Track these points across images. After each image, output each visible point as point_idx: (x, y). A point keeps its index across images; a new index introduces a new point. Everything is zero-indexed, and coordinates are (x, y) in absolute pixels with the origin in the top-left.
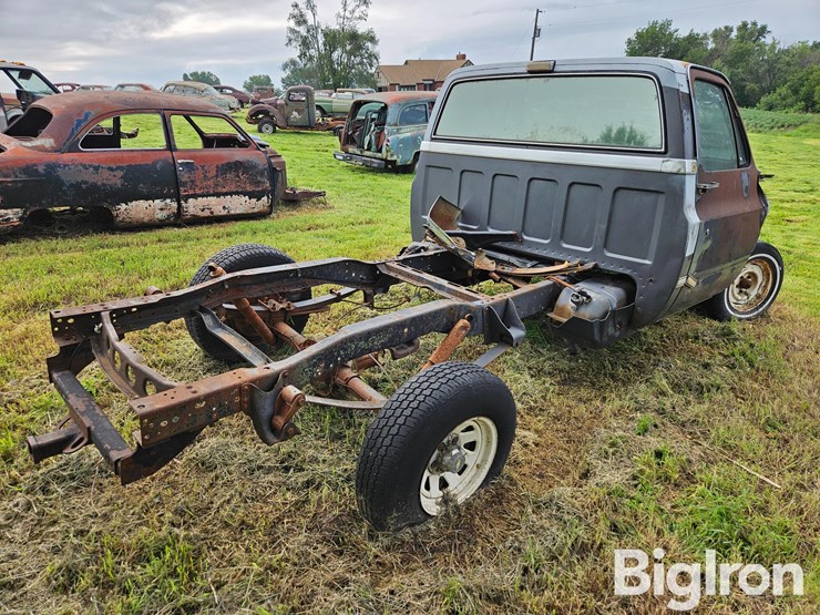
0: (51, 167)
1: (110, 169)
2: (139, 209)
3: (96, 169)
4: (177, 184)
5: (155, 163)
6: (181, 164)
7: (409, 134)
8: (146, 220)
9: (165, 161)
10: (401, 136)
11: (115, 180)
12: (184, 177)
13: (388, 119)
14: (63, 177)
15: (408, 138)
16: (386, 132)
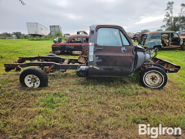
0: (65, 45)
1: (72, 46)
2: (76, 52)
3: (71, 46)
4: (82, 49)
5: (79, 45)
6: (83, 46)
7: (153, 41)
8: (77, 54)
9: (81, 45)
10: (150, 42)
11: (73, 48)
12: (83, 48)
13: (147, 38)
14: (66, 47)
15: (152, 42)
16: (146, 41)
